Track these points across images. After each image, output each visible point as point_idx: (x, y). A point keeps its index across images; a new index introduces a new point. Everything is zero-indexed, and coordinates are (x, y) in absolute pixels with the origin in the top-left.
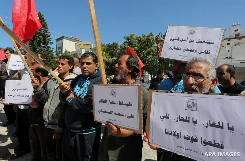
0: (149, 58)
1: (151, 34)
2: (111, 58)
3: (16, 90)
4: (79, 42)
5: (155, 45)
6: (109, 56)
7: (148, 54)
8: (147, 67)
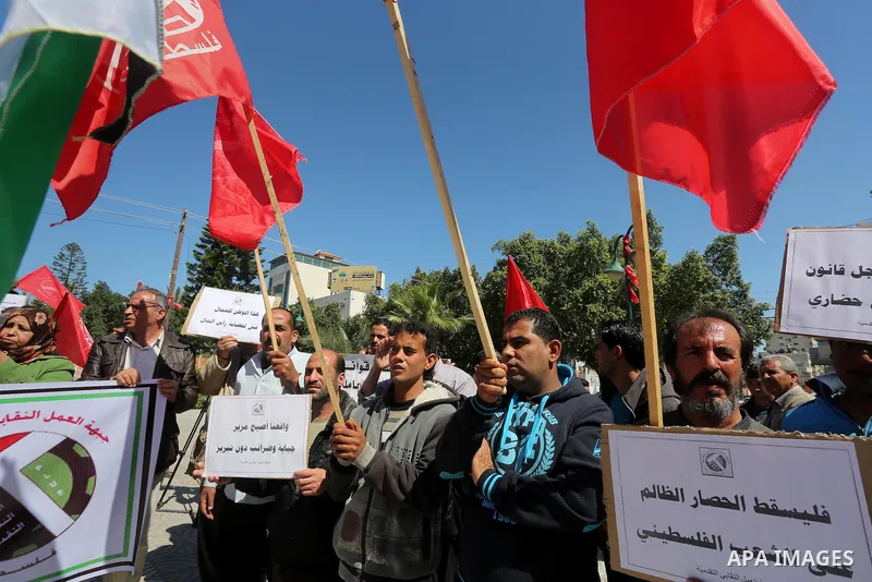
0: (594, 314)
1: (593, 232)
2: (456, 317)
3: (246, 428)
4: (340, 267)
5: (615, 269)
6: (447, 311)
7: (589, 297)
8: (585, 347)
